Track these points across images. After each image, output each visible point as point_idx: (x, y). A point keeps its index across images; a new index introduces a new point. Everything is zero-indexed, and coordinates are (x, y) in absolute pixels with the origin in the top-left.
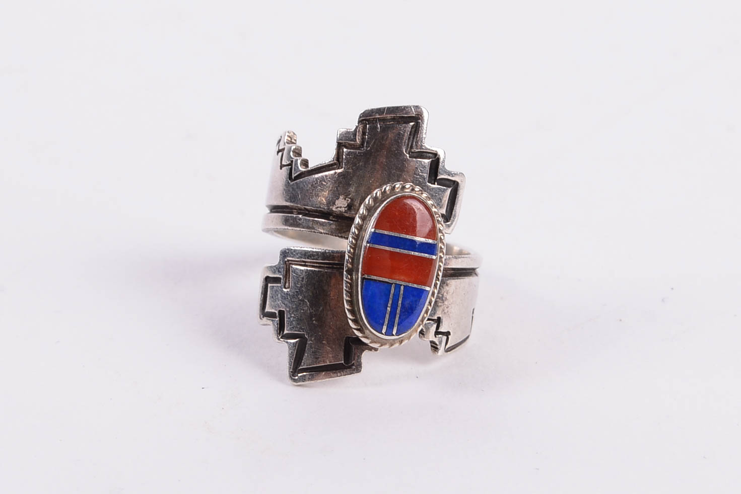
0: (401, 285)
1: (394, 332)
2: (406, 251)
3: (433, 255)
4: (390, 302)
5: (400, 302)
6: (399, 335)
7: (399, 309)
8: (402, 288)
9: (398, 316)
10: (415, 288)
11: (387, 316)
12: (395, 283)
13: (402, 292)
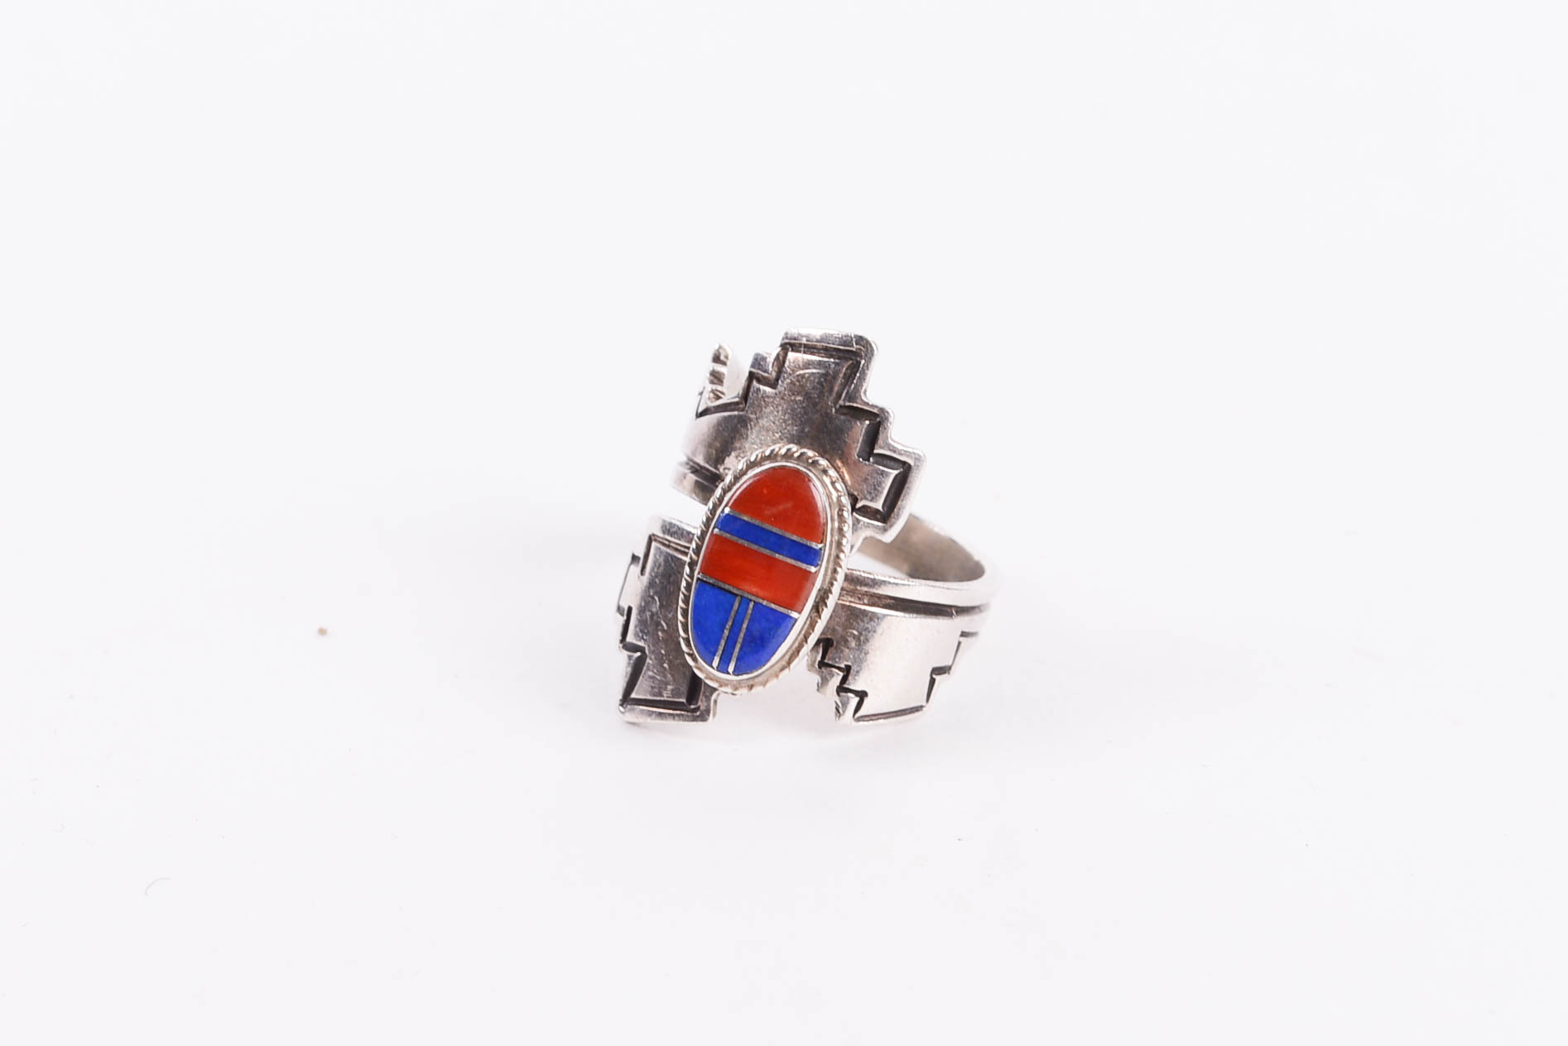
0: (751, 600)
1: (731, 669)
2: (768, 551)
3: (812, 565)
4: (730, 623)
5: (745, 626)
6: (738, 675)
7: (742, 635)
8: (751, 605)
9: (738, 646)
10: (772, 609)
11: (723, 643)
12: (741, 596)
13: (750, 612)
